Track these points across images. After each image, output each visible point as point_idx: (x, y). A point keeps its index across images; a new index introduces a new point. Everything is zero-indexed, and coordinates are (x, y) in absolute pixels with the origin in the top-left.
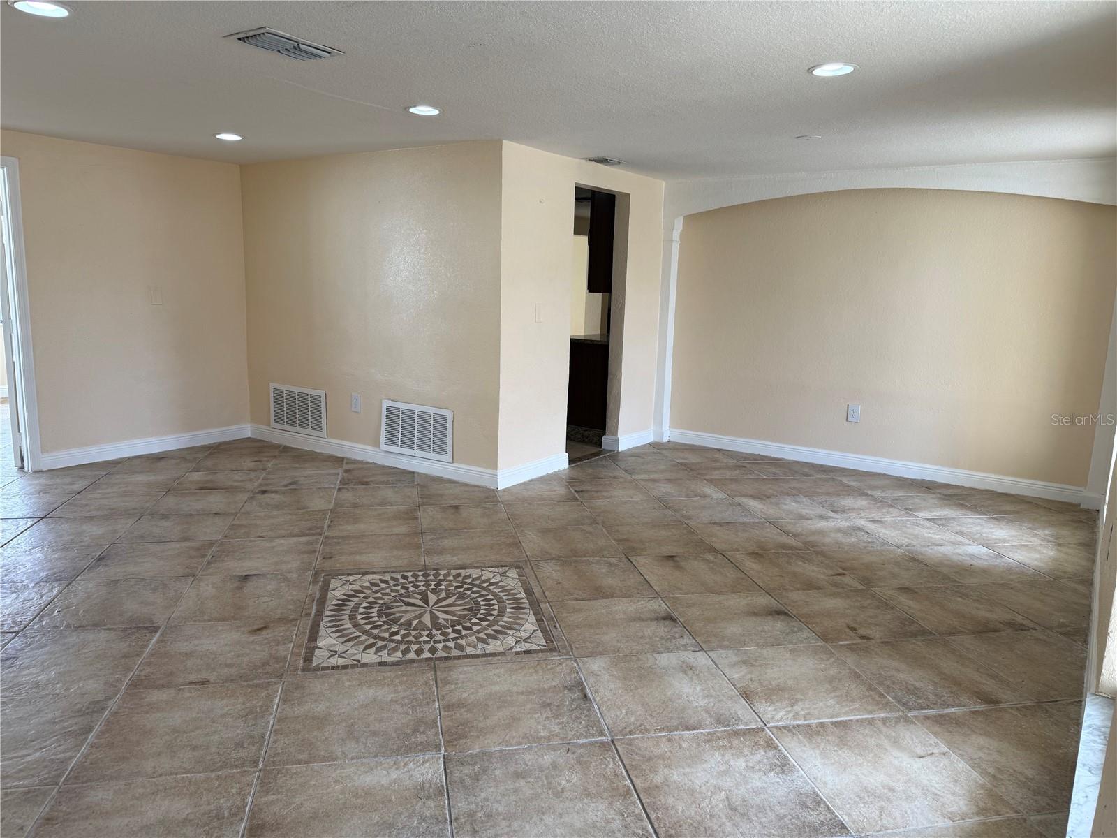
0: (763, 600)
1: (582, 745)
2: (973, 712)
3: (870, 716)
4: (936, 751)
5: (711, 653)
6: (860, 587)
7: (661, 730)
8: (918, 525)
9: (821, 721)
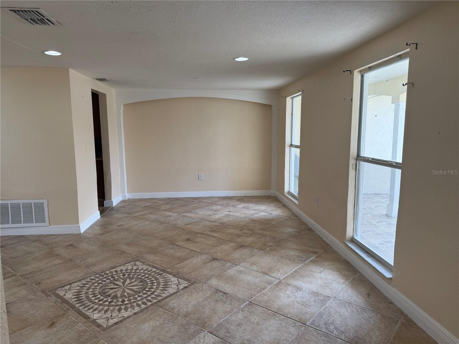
0: (232, 244)
1: (244, 307)
2: (316, 257)
3: (299, 267)
4: (322, 270)
5: (240, 265)
6: (251, 232)
7: (258, 293)
8: (242, 210)
9: (290, 273)
